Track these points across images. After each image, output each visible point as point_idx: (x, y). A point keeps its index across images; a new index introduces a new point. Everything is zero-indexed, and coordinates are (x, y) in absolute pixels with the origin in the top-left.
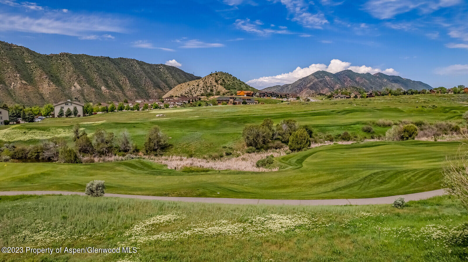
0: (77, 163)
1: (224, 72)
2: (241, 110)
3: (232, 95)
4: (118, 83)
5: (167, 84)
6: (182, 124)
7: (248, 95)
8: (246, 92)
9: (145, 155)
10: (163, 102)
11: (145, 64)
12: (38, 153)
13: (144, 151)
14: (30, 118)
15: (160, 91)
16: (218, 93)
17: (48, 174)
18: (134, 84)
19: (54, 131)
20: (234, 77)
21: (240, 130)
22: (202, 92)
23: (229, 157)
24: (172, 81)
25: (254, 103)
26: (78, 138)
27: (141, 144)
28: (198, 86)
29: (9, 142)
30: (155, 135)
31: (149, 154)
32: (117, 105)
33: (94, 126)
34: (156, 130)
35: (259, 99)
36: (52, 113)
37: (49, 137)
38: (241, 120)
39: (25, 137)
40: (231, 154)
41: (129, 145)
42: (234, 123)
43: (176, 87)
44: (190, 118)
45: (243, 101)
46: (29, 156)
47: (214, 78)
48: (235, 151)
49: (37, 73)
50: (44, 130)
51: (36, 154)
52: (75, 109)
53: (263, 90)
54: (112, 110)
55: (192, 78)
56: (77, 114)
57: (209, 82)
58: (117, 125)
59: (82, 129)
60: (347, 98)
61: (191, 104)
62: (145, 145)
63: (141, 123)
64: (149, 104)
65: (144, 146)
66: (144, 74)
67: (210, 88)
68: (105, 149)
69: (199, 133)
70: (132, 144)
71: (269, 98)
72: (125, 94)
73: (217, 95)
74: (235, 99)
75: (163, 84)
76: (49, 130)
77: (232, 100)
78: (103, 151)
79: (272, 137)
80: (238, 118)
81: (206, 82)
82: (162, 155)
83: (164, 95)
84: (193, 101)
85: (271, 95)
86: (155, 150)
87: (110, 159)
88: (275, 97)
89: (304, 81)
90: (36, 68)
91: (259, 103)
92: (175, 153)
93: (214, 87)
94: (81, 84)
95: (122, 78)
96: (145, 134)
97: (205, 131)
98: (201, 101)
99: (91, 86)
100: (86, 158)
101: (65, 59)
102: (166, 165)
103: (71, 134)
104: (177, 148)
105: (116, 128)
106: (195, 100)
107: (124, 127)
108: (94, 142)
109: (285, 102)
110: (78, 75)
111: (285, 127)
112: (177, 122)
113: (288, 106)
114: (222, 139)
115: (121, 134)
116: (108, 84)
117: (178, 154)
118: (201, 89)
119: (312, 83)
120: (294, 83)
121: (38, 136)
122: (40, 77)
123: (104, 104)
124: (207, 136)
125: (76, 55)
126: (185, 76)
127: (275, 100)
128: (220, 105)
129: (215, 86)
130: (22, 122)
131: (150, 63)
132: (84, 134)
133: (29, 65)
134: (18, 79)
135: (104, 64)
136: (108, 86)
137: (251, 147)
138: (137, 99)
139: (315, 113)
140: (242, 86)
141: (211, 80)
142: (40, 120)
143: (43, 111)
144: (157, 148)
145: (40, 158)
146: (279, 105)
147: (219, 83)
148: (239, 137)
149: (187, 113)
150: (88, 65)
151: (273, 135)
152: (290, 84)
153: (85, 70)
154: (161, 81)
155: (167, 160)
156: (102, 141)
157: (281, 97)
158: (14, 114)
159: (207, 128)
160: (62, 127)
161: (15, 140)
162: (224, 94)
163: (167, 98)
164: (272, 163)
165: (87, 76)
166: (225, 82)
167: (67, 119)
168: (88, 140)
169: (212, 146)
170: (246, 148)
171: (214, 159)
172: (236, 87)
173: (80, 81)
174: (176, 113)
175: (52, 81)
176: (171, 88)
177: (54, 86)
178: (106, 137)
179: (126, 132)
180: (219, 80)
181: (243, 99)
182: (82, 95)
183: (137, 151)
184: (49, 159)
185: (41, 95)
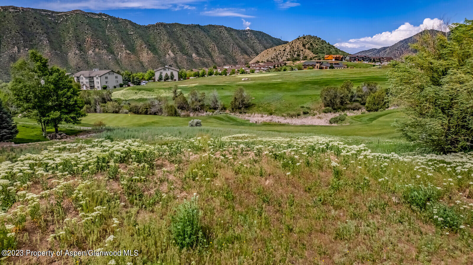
0: (177, 116)
1: (312, 35)
2: (327, 74)
3: (320, 59)
4: (207, 50)
5: (254, 50)
6: (265, 86)
7: (336, 59)
8: (335, 56)
9: (231, 112)
10: (249, 67)
11: (233, 30)
12: (147, 109)
13: (231, 109)
14: (138, 81)
15: (246, 57)
16: (305, 58)
18: (222, 51)
19: (157, 92)
20: (323, 40)
21: (319, 92)
22: (289, 57)
24: (259, 47)
25: (343, 68)
26: (176, 97)
27: (228, 103)
28: (284, 50)
29: (126, 100)
30: (240, 94)
31: (235, 112)
32: (207, 70)
33: (188, 88)
34: (241, 91)
35: (349, 63)
36: (153, 78)
37: (154, 97)
38: (324, 83)
39: (136, 97)
41: (217, 104)
43: (263, 53)
44: (274, 81)
45: (330, 66)
46: (140, 111)
47: (301, 42)
48: (312, 111)
49: (138, 43)
50: (150, 91)
51: (145, 110)
52: (172, 74)
53: (357, 53)
54: (203, 75)
55: (279, 42)
56: (173, 78)
57: (296, 46)
58: (207, 87)
59: (179, 90)
61: (276, 69)
62: (231, 103)
63: (228, 86)
64: (236, 70)
65: (230, 105)
66: (232, 41)
67: (296, 53)
68: (198, 106)
69: (280, 94)
70: (220, 103)
71: (360, 62)
72: (213, 61)
73: (304, 60)
74: (321, 64)
75: (250, 50)
76: (154, 91)
77: (318, 65)
78: (196, 109)
79: (351, 99)
80: (320, 81)
81: (293, 47)
82: (246, 113)
83: (250, 60)
84: (278, 66)
85: (363, 59)
86: (240, 108)
87: (202, 114)
88: (367, 61)
90: (137, 38)
91: (347, 67)
92: (257, 111)
93: (301, 52)
94: (175, 52)
95: (211, 45)
96: (231, 95)
97: (286, 93)
98: (287, 66)
99: (183, 54)
100: (183, 113)
101: (160, 28)
102: (249, 120)
103: (171, 95)
104: (259, 107)
105: (207, 89)
106: (281, 65)
107: (213, 89)
108: (189, 101)
109: (377, 66)
110: (172, 44)
111: (365, 89)
112: (260, 84)
113: (380, 70)
115: (211, 94)
116: (198, 51)
117: (260, 112)
118: (288, 54)
120: (393, 46)
121: (145, 95)
122: (141, 46)
123: (196, 70)
124: (287, 97)
125: (170, 24)
126: (272, 41)
127: (367, 64)
128: (305, 70)
129: (302, 50)
130: (132, 85)
131: (238, 29)
132: (181, 93)
133: (131, 36)
134: (123, 49)
135: (194, 32)
136: (198, 54)
137: (328, 107)
138: (225, 65)
140: (331, 49)
141: (298, 44)
142: (144, 84)
143: (146, 76)
144: (241, 106)
145: (149, 112)
146: (369, 69)
147: (307, 47)
148: (317, 98)
149: (271, 78)
150: (180, 34)
151: (352, 97)
152: (389, 47)
153: (178, 38)
154: (247, 47)
155: (249, 116)
156: (196, 100)
157: (374, 61)
158: (126, 78)
159: (288, 90)
160: (163, 89)
161: (130, 98)
162: (311, 59)
163: (254, 64)
164: (344, 120)
165: (179, 44)
166: (313, 47)
167: (165, 83)
168: (184, 99)
169: (291, 105)
170: (323, 108)
171: (292, 116)
172: (325, 51)
173: (173, 49)
174: (261, 77)
175: (150, 50)
176: (257, 54)
177: (152, 54)
178: (199, 96)
179: (215, 93)
180: (307, 43)
181: (331, 64)
182: (176, 62)
183: (224, 108)
184: (155, 114)
185: (141, 63)
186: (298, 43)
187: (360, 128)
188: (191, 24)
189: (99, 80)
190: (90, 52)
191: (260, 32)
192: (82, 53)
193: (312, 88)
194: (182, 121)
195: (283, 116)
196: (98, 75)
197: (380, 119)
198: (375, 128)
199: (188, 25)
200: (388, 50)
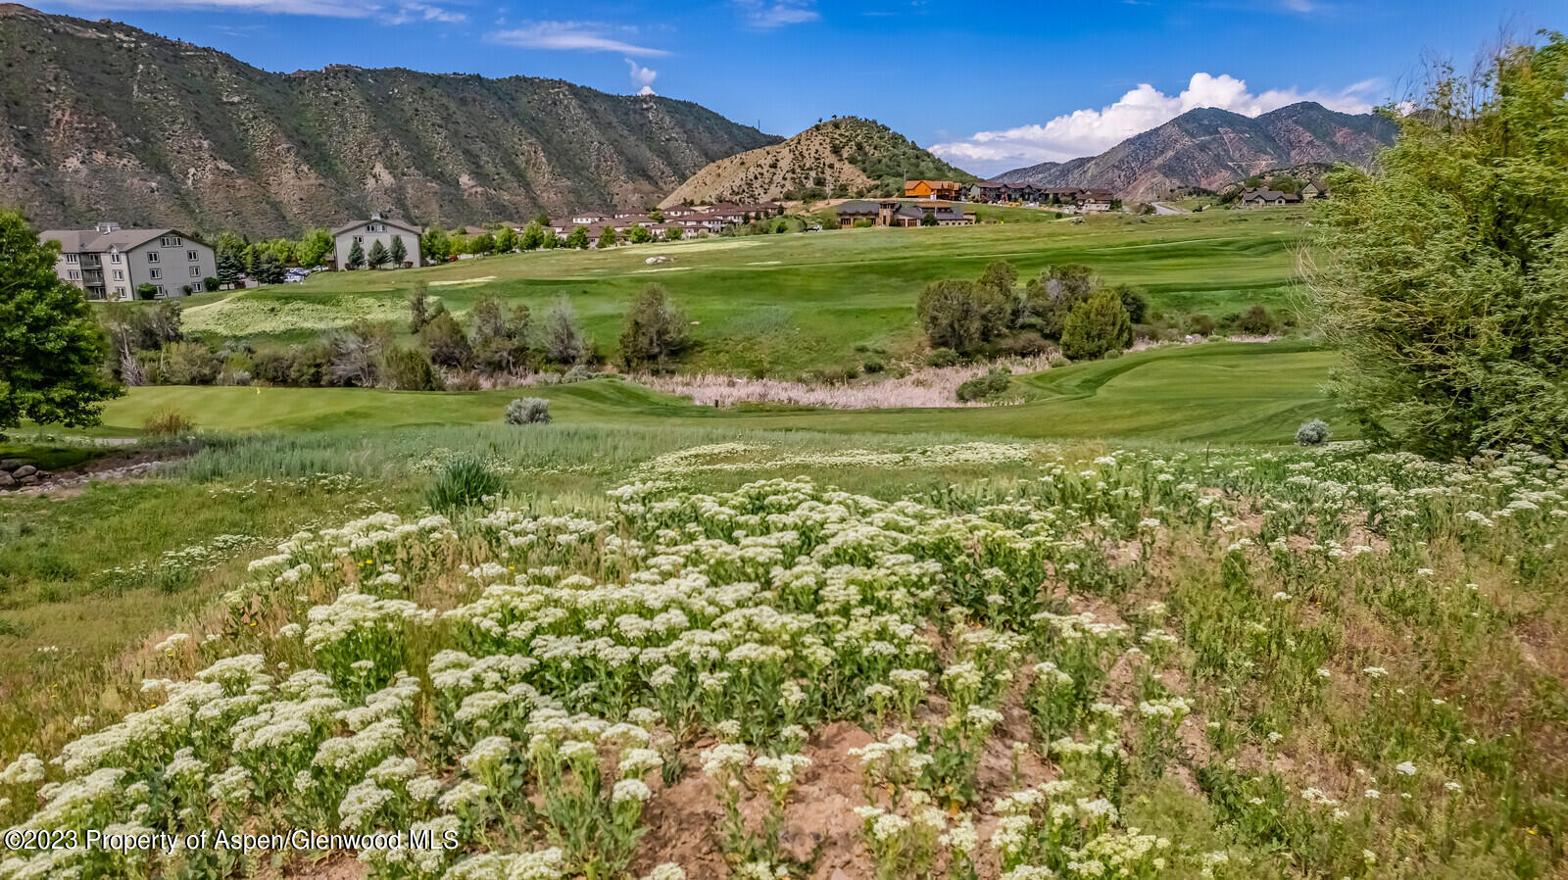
0: (432, 389)
1: (862, 117)
2: (919, 242)
3: (888, 195)
4: (512, 163)
5: (670, 164)
6: (728, 283)
7: (942, 194)
8: (937, 185)
9: (622, 372)
10: (662, 221)
11: (597, 95)
12: (318, 366)
13: (621, 362)
14: (273, 270)
15: (646, 186)
16: (842, 191)
17: (365, 416)
18: (562, 167)
19: (351, 305)
20: (894, 134)
21: (911, 299)
22: (789, 186)
23: (874, 377)
24: (688, 154)
25: (963, 223)
26: (424, 321)
27: (611, 339)
28: (774, 166)
29: (235, 337)
30: (649, 311)
31: (636, 371)
32: (521, 232)
33: (464, 292)
34: (655, 298)
35: (981, 207)
36: (329, 257)
37: (339, 323)
38: (913, 271)
39: (274, 324)
40: (881, 368)
41: (573, 343)
42: (893, 281)
43: (702, 173)
44: (754, 265)
45: (923, 216)
47: (828, 140)
48: (893, 361)
49: (262, 132)
50: (324, 303)
51: (313, 370)
52: (397, 241)
53: (998, 178)
54: (507, 247)
55: (754, 139)
56: (402, 258)
57: (813, 152)
58: (532, 286)
59: (431, 299)
60: (1287, 201)
61: (754, 226)
62: (621, 342)
63: (604, 282)
64: (619, 230)
65: (619, 346)
66: (594, 132)
67: (813, 174)
68: (505, 354)
69: (783, 309)
70: (583, 341)
71: (1014, 205)
72: (535, 201)
73: (840, 197)
74: (896, 209)
75: (656, 164)
76: (338, 303)
77: (886, 212)
78: (500, 362)
79: (1013, 321)
80: (905, 264)
81: (801, 153)
82: (672, 373)
83: (662, 198)
84: (757, 218)
85: (1022, 196)
86: (653, 358)
87: (524, 382)
88: (1035, 200)
89: (1144, 145)
90: (255, 118)
91: (978, 221)
92: (712, 365)
93: (828, 171)
94: (396, 168)
95: (526, 146)
96: (617, 312)
97: (800, 303)
98: (786, 217)
99: (427, 175)
100: (455, 379)
101: (342, 85)
102: (689, 398)
103: (401, 314)
104: (718, 352)
105: (530, 294)
106: (767, 214)
108: (472, 334)
109: (1069, 216)
110: (385, 140)
111: (1054, 288)
112: (712, 277)
113: (1077, 228)
114: (853, 325)
115: (548, 311)
116: (478, 166)
117: (720, 369)
118: (784, 179)
119: (1171, 153)
120: (1106, 154)
121: (308, 319)
122: (272, 146)
123: (479, 230)
124: (807, 317)
125: (375, 71)
126: (730, 133)
127: (1036, 211)
128: (846, 230)
129: (831, 166)
130: (251, 283)
131: (615, 94)
132: (441, 310)
133: (233, 109)
134: (205, 155)
135: (463, 102)
136: (478, 175)
137: (943, 349)
138: (576, 212)
139: (1162, 250)
140: (922, 164)
141: (818, 147)
142: (297, 278)
143: (303, 249)
144: (657, 350)
145: (326, 379)
146: (1044, 228)
147: (845, 155)
148: (906, 321)
149: (743, 254)
150: (415, 105)
151: (1016, 313)
152: (1093, 158)
153: (407, 121)
154: (649, 154)
155: (688, 384)
156: (497, 331)
157: (1057, 201)
158: (228, 258)
159: (805, 294)
160: (373, 294)
161: (250, 330)
162: (860, 194)
163: (675, 209)
164: (1005, 388)
165: (412, 141)
166: (866, 154)
167: (375, 274)
168: (455, 328)
169: (823, 345)
170: (928, 351)
171: (830, 381)
172: (903, 169)
173: (390, 159)
174: (708, 252)
175: (307, 159)
176: (683, 178)
177: (313, 175)
178: (507, 319)
179: (566, 307)
180: (846, 144)
181: (925, 209)
182: (400, 203)
183: (597, 360)
184: (349, 383)
185: (276, 206)
186: (817, 143)
187: (1066, 411)
188: (450, 72)
189: (123, 266)
190: (73, 163)
191: (691, 106)
192: (39, 166)
193: (884, 286)
194: (454, 407)
195: (800, 380)
196: (119, 245)
197: (1117, 382)
198: (1116, 412)
199: (440, 77)
200: (1092, 169)
